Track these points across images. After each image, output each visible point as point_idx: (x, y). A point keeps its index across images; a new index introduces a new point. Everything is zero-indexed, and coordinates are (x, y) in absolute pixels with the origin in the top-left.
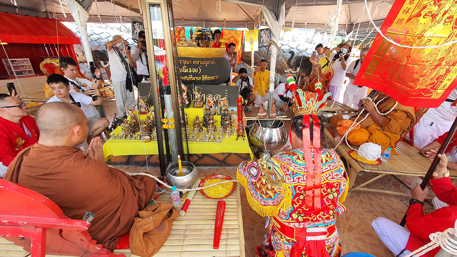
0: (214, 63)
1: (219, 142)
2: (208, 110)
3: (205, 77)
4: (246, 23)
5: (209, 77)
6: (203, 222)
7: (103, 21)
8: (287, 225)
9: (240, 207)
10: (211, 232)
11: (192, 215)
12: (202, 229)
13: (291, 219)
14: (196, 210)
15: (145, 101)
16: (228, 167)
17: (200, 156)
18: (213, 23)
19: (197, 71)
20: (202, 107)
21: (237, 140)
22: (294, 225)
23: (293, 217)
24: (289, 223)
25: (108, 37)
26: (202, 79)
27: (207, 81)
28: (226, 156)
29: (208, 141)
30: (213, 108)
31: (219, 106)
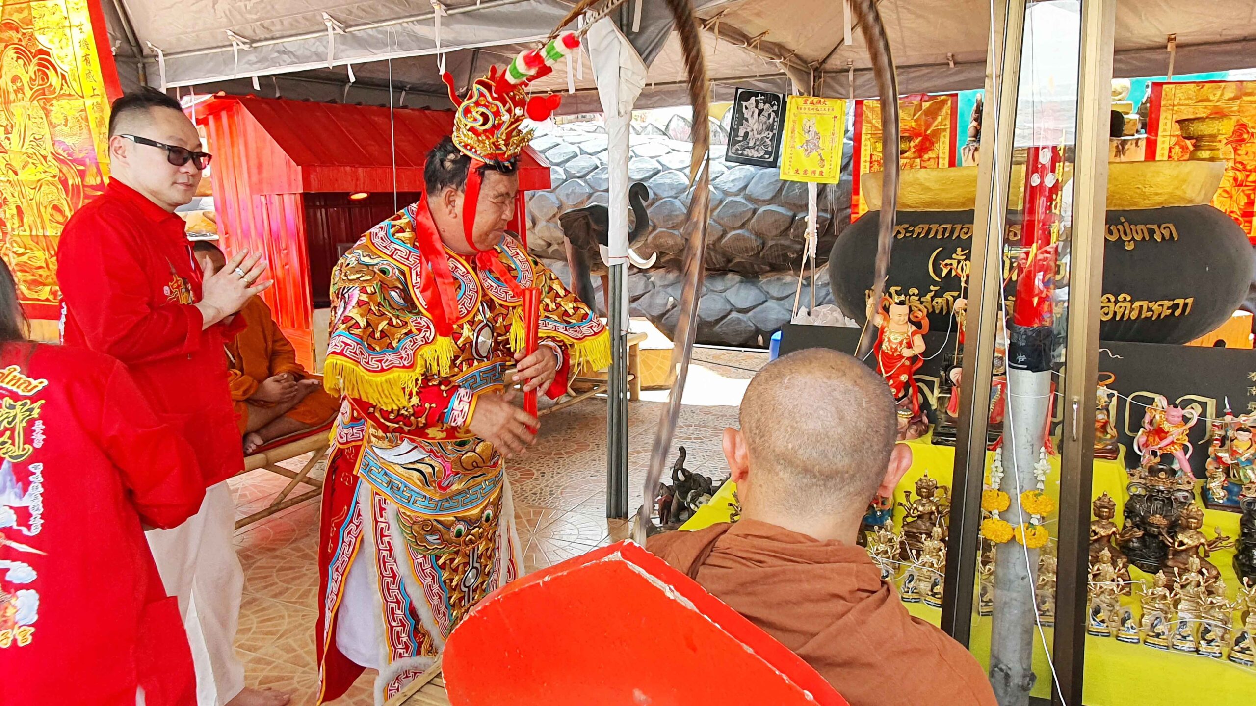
0: (1171, 234)
2: (1162, 475)
3: (1116, 302)
5: (1137, 304)
29: (1197, 651)
30: (1182, 462)
31: (1218, 459)
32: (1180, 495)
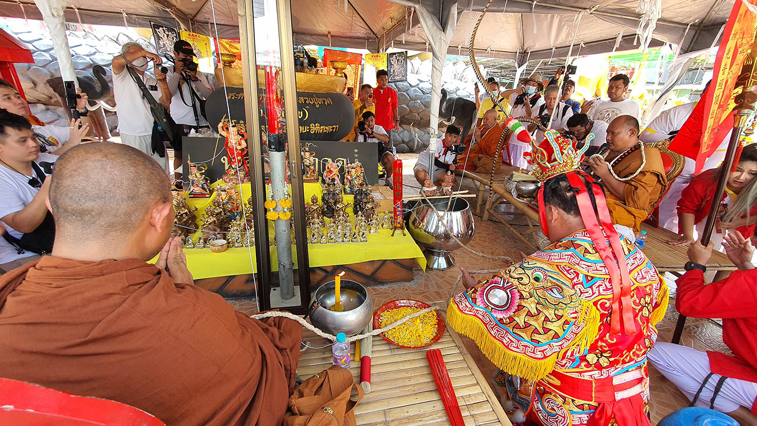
0: (330, 103)
1: (364, 241)
2: (331, 186)
3: (315, 126)
4: (366, 42)
5: (322, 127)
6: (413, 401)
7: (85, 20)
8: (577, 377)
9: (469, 356)
10: (440, 417)
11: (385, 388)
12: (419, 416)
13: (585, 365)
14: (388, 377)
15: (203, 171)
16: (381, 287)
17: (328, 270)
18: (308, 38)
19: (302, 116)
20: (317, 180)
21: (393, 235)
22: (591, 376)
23: (588, 362)
24: (580, 373)
25: (91, 55)
26: (310, 130)
27: (318, 135)
28: (376, 266)
29: (343, 241)
30: (337, 181)
31: (347, 178)
32: (337, 192)
